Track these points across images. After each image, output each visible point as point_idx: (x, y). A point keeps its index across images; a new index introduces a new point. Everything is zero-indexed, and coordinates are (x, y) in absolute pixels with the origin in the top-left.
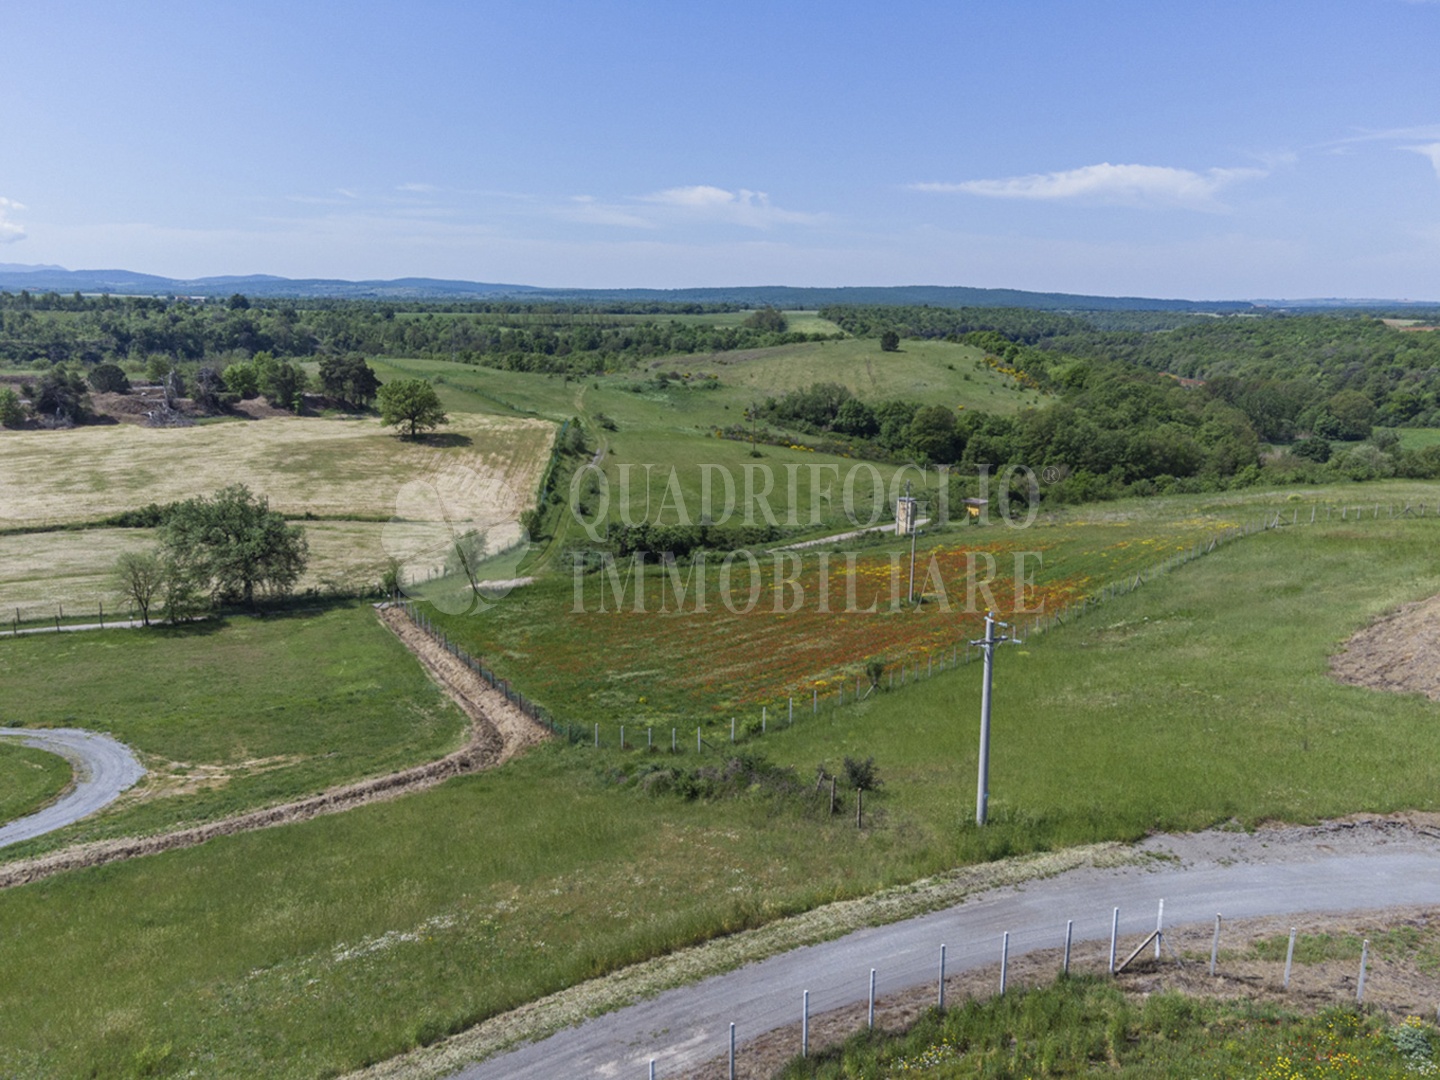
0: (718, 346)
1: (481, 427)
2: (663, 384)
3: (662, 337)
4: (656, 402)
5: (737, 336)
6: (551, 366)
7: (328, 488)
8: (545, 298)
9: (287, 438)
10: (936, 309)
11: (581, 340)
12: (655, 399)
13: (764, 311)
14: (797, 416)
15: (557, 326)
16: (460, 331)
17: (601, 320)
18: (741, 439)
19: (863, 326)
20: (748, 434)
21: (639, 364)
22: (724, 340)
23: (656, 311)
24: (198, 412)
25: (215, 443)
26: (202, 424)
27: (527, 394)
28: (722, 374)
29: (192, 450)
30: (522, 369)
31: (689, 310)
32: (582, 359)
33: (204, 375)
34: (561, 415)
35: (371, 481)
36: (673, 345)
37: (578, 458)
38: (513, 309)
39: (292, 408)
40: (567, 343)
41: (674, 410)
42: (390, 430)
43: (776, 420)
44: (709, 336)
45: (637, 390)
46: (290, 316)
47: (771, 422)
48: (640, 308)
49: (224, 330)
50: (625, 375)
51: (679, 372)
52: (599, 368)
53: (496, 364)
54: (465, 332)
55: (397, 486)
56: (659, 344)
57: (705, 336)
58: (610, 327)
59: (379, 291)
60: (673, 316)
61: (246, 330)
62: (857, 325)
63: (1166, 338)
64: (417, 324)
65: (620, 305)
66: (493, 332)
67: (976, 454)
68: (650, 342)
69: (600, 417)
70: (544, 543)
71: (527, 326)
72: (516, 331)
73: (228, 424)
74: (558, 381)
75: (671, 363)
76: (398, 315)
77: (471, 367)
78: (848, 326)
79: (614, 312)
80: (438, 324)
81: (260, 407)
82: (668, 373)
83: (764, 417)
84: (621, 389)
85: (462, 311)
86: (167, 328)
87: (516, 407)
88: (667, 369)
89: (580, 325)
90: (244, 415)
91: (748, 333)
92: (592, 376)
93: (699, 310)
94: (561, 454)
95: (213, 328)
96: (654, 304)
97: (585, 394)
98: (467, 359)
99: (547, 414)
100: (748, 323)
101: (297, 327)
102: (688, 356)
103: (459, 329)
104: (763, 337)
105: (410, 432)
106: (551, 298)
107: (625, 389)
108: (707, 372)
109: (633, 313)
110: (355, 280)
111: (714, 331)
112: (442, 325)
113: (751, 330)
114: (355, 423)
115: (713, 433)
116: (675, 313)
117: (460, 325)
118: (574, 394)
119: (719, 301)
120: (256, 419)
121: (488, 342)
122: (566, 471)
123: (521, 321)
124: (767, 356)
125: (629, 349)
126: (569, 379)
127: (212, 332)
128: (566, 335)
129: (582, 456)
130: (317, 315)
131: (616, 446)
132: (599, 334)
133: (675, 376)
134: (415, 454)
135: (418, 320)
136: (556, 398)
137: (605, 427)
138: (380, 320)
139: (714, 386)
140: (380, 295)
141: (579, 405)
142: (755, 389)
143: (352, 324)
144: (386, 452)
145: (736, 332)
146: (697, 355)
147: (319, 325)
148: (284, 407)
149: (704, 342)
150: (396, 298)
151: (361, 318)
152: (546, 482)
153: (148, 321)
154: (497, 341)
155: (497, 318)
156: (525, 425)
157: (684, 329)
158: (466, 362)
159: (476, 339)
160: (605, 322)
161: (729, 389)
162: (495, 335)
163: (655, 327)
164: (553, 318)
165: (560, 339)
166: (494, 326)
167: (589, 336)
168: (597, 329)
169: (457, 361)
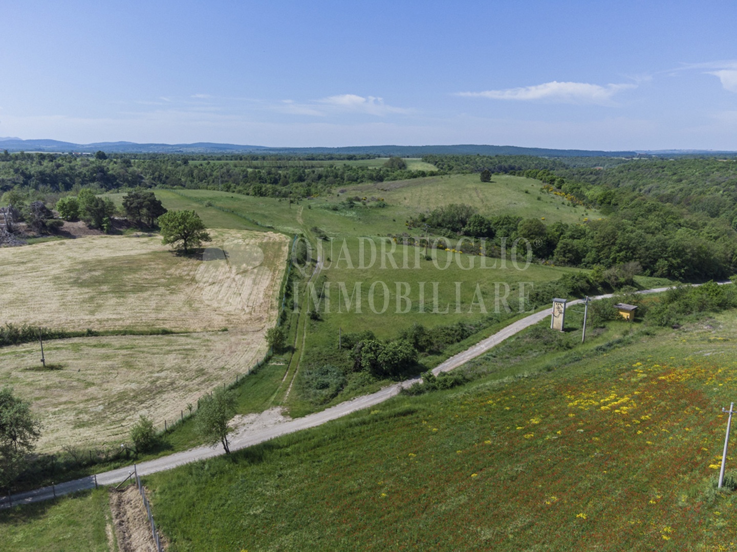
0: (373, 179)
2: (351, 205)
3: (340, 174)
4: (349, 217)
5: (381, 172)
6: (280, 193)
7: (113, 301)
8: (271, 152)
9: (90, 255)
10: (484, 157)
11: (294, 175)
12: (347, 215)
13: (393, 158)
14: (439, 225)
15: (279, 167)
16: (225, 171)
17: (304, 164)
19: (449, 166)
21: (332, 191)
22: (376, 175)
23: (335, 158)
24: (31, 234)
25: (30, 261)
26: (31, 244)
27: (266, 213)
28: (387, 198)
29: (10, 268)
30: (262, 195)
31: (350, 158)
32: (297, 188)
33: (36, 207)
34: (289, 228)
35: (149, 293)
36: (346, 178)
38: (255, 158)
39: (103, 229)
40: (286, 178)
41: (361, 222)
42: (168, 247)
43: (428, 229)
44: (366, 173)
45: (335, 209)
46: (127, 163)
47: (425, 231)
48: (323, 157)
50: (325, 198)
51: (359, 196)
52: (308, 194)
53: (245, 191)
54: (228, 171)
55: (169, 297)
56: (339, 178)
57: (363, 172)
58: (309, 168)
59: (184, 149)
60: (345, 161)
61: (100, 171)
62: (446, 166)
63: (614, 171)
64: (200, 167)
65: (312, 155)
66: (244, 171)
67: (564, 252)
68: (333, 176)
69: (315, 230)
70: (287, 356)
71: (263, 167)
72: (257, 170)
73: (51, 243)
74: (285, 203)
75: (352, 191)
76: (191, 163)
77: (230, 194)
78: (441, 166)
79: (310, 160)
80: (213, 167)
81: (79, 228)
82: (353, 197)
83: (420, 227)
84: (325, 208)
85: (227, 160)
86: (53, 171)
87: (259, 223)
88: (351, 195)
89: (292, 167)
90: (67, 235)
91: (388, 171)
92: (305, 200)
93: (356, 158)
95: (81, 170)
96: (329, 155)
97: (303, 213)
98: (228, 189)
99: (280, 227)
100: (386, 165)
101: (130, 170)
103: (224, 170)
104: (397, 173)
105: (184, 249)
106: (274, 153)
107: (328, 208)
108: (376, 196)
109: (320, 160)
111: (368, 170)
112: (215, 168)
113: (389, 169)
114: (146, 239)
116: (345, 159)
117: (225, 167)
118: (296, 213)
119: (363, 153)
120: (74, 238)
121: (241, 177)
122: (298, 277)
123: (259, 165)
125: (322, 181)
126: (292, 202)
127: (80, 173)
128: (285, 173)
130: (143, 163)
132: (304, 172)
133: (357, 199)
134: (185, 266)
135: (201, 165)
136: (285, 216)
137: (320, 238)
138: (180, 166)
139: (383, 206)
141: (300, 221)
142: (409, 207)
143: (164, 167)
144: (164, 266)
145: (380, 170)
147: (144, 168)
148: (97, 228)
149: (364, 177)
151: (170, 164)
152: (284, 289)
153: (42, 167)
154: (246, 176)
155: (246, 163)
156: (266, 238)
157: (351, 169)
158: (227, 191)
159: (234, 175)
160: (306, 165)
161: (393, 208)
162: (245, 173)
163: (335, 168)
164: (279, 163)
165: (282, 175)
166: (244, 168)
167: (298, 173)
168: (302, 169)
169: (222, 190)
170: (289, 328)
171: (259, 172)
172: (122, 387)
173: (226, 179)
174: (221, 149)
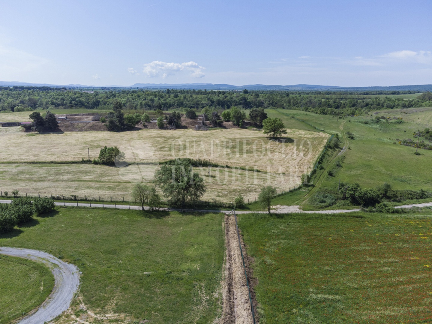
0: (404, 106)
1: (300, 135)
2: (378, 121)
3: (381, 103)
4: (373, 128)
5: (413, 102)
6: (335, 113)
8: (342, 90)
9: (232, 136)
11: (350, 103)
12: (373, 127)
13: (426, 93)
15: (342, 99)
16: (309, 100)
18: (410, 146)
20: (414, 143)
21: (369, 113)
22: (407, 104)
23: (381, 94)
24: (211, 126)
26: (210, 130)
27: (322, 123)
28: (404, 117)
30: (324, 113)
31: (394, 93)
32: (347, 110)
33: (214, 114)
34: (333, 131)
36: (385, 105)
37: (335, 150)
38: (328, 93)
39: (239, 126)
40: (344, 105)
41: (381, 131)
42: (266, 135)
43: (429, 138)
44: (401, 103)
45: (366, 123)
46: (257, 95)
47: (426, 138)
48: (375, 93)
49: (238, 100)
50: (362, 117)
51: (385, 116)
52: (353, 114)
53: (316, 112)
54: (310, 101)
56: (379, 105)
57: (399, 102)
58: (361, 99)
59: (290, 88)
60: (387, 95)
61: (244, 100)
64: (296, 98)
65: (367, 92)
66: (319, 101)
68: (376, 104)
69: (348, 133)
70: (310, 188)
71: (332, 99)
72: (327, 100)
74: (336, 118)
75: (382, 113)
76: (290, 95)
77: (307, 113)
79: (365, 94)
80: (302, 98)
81: (230, 125)
82: (380, 116)
83: (423, 136)
84: (360, 122)
85: (312, 94)
86: (223, 99)
87: (317, 128)
88: (380, 115)
89: (350, 98)
90: (225, 127)
91: (418, 101)
92: (349, 117)
93: (398, 93)
94: (328, 148)
95: (235, 99)
96: (380, 91)
97: (345, 124)
98: (306, 110)
99: (328, 131)
100: (419, 98)
101: (258, 99)
102: (391, 110)
103: (308, 100)
104: (425, 103)
105: (273, 136)
106: (343, 90)
107: (362, 122)
108: (398, 116)
109: (372, 94)
110: (284, 85)
111: (403, 101)
113: (420, 100)
114: (257, 132)
115: (397, 142)
116: (388, 94)
117: (309, 98)
118: (340, 124)
119: (407, 90)
120: (227, 129)
121: (317, 104)
122: (328, 155)
123: (330, 97)
124: (427, 111)
125: (367, 107)
126: (340, 118)
127: (235, 100)
128: (345, 102)
129: (337, 149)
130: (265, 95)
131: (352, 146)
132: (357, 102)
133: (383, 118)
135: (296, 97)
136: (333, 125)
137: (349, 137)
138: (284, 97)
139: (400, 122)
140: (290, 89)
141: (341, 128)
142: (419, 124)
143: (275, 98)
145: (413, 101)
146: (395, 109)
147: (265, 98)
148: (237, 125)
149: (398, 105)
150: (294, 90)
151: (279, 96)
152: (319, 160)
153: (219, 97)
154: (320, 104)
155: (322, 96)
156: (317, 135)
157: (390, 100)
158: (306, 111)
159: (313, 103)
160: (360, 98)
161: (407, 124)
162: (320, 102)
163: (379, 99)
164: (342, 96)
165: (342, 103)
166: (320, 99)
167: (353, 102)
168: (356, 100)
169: (303, 110)
170: (315, 177)
171: (329, 101)
172: (236, 187)
173: (309, 105)
174: (311, 88)
